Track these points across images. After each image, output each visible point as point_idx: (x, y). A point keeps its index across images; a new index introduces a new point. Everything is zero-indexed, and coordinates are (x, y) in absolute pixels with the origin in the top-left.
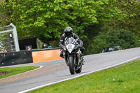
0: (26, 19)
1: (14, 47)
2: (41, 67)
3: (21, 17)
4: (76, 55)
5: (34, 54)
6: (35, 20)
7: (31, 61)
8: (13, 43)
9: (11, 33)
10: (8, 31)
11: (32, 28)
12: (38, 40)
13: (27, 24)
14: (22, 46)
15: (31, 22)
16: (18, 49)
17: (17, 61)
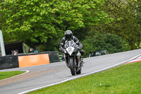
0: (12, 23)
2: (28, 71)
3: (7, 22)
5: (20, 59)
6: (21, 24)
7: (17, 66)
11: (18, 32)
12: (24, 45)
13: (13, 28)
14: (8, 51)
15: (17, 26)
16: (4, 54)
17: (3, 66)
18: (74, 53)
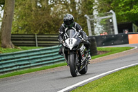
0: (123, 6)
1: (113, 30)
3: (120, 5)
4: (79, 52)
5: (130, 36)
6: (131, 8)
7: (128, 43)
8: (113, 27)
9: (111, 18)
10: (109, 17)
11: (129, 15)
12: (134, 25)
13: (125, 11)
14: (120, 30)
15: (128, 9)
16: (116, 32)
17: (116, 42)
18: (75, 47)
